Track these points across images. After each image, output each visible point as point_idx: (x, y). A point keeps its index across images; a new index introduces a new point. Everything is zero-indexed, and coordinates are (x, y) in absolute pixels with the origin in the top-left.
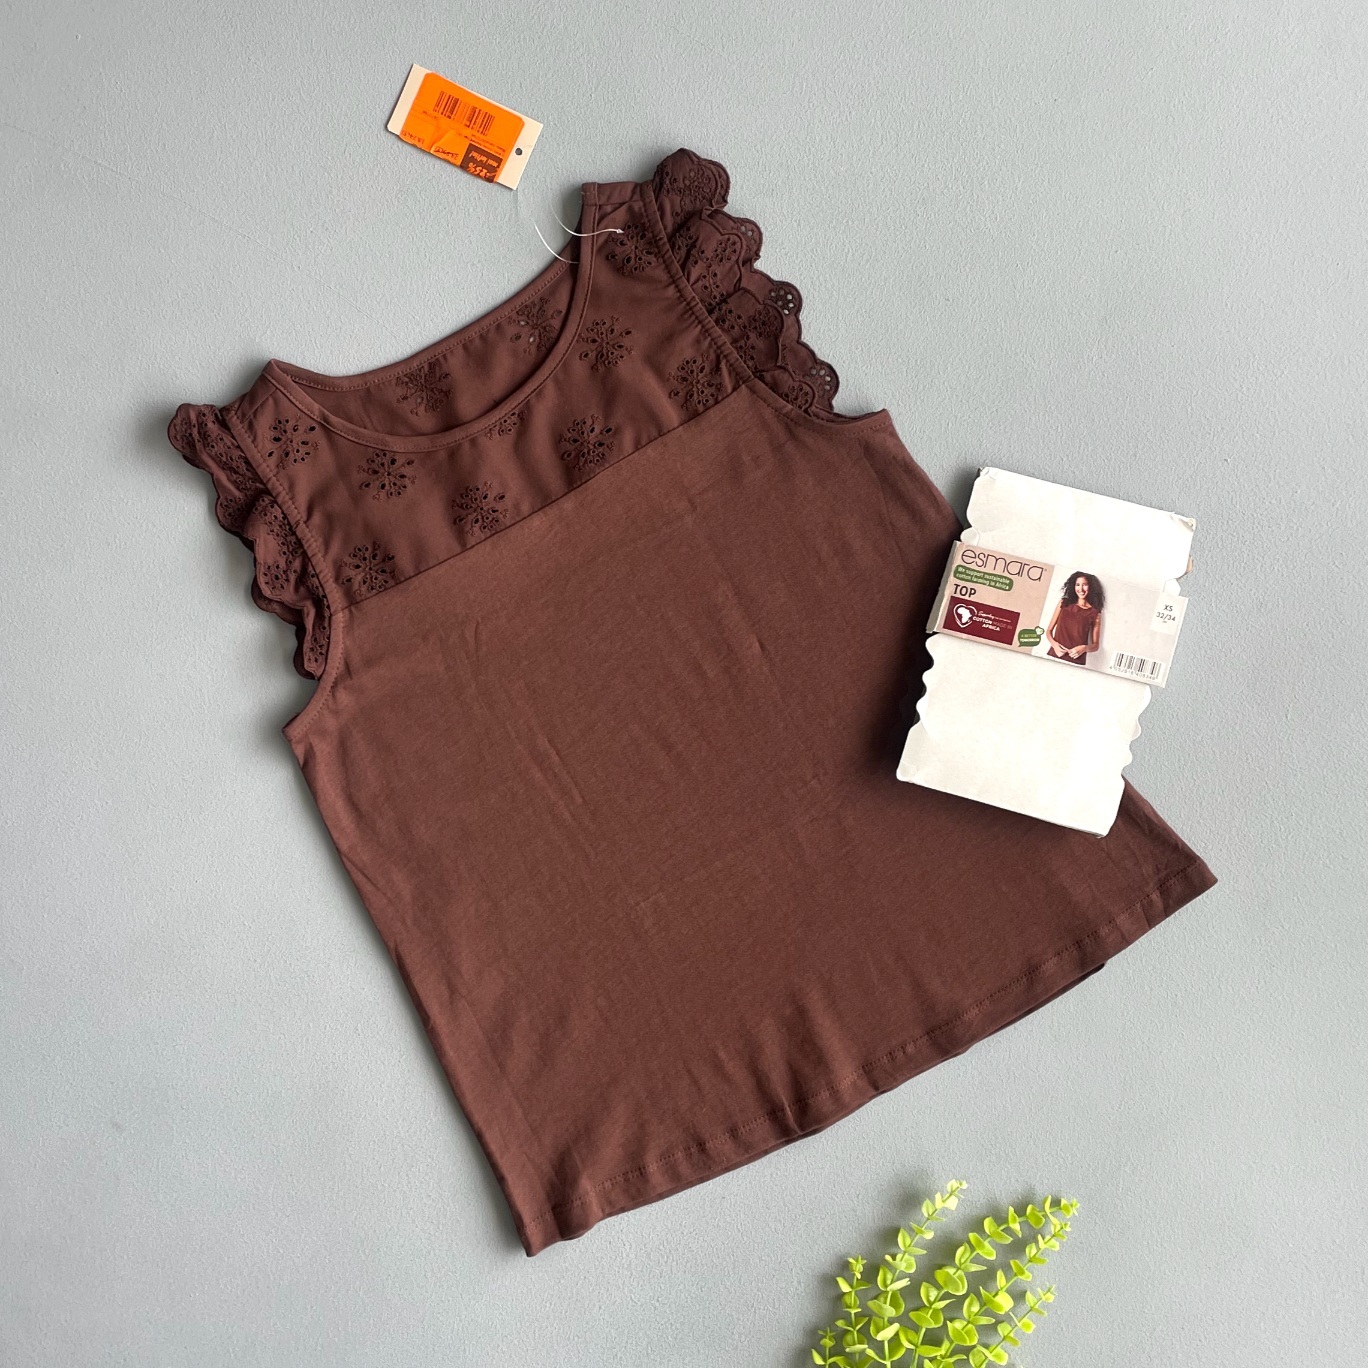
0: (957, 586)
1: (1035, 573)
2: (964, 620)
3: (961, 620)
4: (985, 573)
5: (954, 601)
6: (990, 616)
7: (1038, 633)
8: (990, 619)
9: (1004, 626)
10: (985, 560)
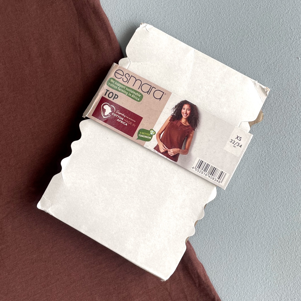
0: (108, 91)
1: (158, 95)
2: (106, 113)
3: (104, 113)
4: (127, 87)
5: (103, 100)
6: (123, 115)
7: (151, 134)
8: (122, 117)
9: (131, 123)
10: (129, 78)
